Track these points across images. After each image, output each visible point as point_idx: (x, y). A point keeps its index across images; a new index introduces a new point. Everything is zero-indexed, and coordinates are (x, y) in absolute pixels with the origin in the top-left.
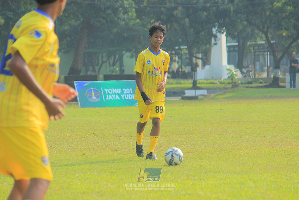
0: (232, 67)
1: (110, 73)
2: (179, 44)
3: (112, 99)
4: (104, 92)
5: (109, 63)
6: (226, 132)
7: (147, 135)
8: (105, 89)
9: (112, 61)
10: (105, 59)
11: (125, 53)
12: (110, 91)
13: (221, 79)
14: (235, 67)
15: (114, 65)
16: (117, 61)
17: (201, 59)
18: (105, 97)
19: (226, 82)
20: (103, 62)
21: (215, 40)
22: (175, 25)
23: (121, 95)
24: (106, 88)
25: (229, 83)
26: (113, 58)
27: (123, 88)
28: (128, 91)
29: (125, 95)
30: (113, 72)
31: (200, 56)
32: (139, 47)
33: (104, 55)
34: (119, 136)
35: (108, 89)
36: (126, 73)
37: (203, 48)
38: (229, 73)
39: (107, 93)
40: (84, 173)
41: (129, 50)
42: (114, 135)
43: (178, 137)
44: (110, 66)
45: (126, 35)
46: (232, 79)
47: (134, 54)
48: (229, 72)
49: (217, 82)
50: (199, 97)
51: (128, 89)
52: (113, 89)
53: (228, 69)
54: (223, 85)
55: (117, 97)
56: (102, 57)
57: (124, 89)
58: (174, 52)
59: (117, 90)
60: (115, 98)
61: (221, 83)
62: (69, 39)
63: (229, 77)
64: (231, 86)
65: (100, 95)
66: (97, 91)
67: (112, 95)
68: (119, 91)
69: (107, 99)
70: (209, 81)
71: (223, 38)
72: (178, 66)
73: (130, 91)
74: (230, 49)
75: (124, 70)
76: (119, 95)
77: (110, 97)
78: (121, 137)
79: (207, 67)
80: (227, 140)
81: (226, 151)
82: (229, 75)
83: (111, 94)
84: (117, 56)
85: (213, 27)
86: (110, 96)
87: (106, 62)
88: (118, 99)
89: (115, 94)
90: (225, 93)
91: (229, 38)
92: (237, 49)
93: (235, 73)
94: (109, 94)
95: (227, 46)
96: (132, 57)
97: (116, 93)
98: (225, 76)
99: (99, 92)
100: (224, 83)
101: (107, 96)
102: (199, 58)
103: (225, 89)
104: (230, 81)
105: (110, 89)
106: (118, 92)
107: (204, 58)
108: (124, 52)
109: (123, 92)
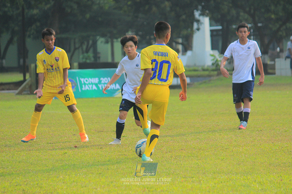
0: (216, 53)
1: (84, 60)
3: (88, 89)
4: (80, 81)
5: (82, 49)
6: (218, 125)
7: (131, 130)
8: (81, 79)
9: (84, 47)
10: (77, 46)
11: (99, 39)
12: (87, 81)
13: (204, 66)
14: (220, 53)
15: (87, 51)
16: (91, 47)
17: (182, 44)
18: (81, 87)
19: (210, 69)
20: (75, 49)
21: (198, 25)
22: (154, 9)
23: (99, 85)
24: (82, 77)
25: (213, 70)
26: (86, 43)
27: (100, 78)
28: (106, 80)
29: (103, 85)
30: (86, 59)
31: (180, 40)
32: (115, 32)
33: (77, 40)
34: (101, 131)
35: (84, 78)
36: (102, 60)
37: (185, 32)
38: (213, 60)
39: (83, 82)
40: (69, 175)
41: (103, 36)
42: (95, 131)
43: (167, 132)
44: (83, 53)
45: (100, 19)
46: (217, 66)
47: (110, 40)
48: (212, 58)
49: (200, 68)
51: (106, 79)
52: (90, 79)
53: (212, 55)
54: (207, 73)
55: (94, 87)
56: (75, 43)
57: (102, 79)
59: (94, 79)
60: (92, 88)
61: (204, 70)
62: (38, 24)
63: (213, 64)
65: (76, 85)
66: (73, 81)
67: (89, 85)
68: (96, 80)
69: (84, 89)
70: (191, 68)
71: (206, 21)
73: (108, 80)
74: (213, 33)
75: (99, 58)
76: (96, 85)
77: (86, 88)
78: (103, 133)
79: (189, 53)
80: (220, 135)
81: (222, 147)
82: (214, 61)
83: (87, 84)
84: (91, 42)
85: (195, 10)
86: (86, 86)
87: (79, 48)
88: (95, 90)
89: (92, 84)
90: (210, 81)
91: (213, 23)
92: (220, 33)
93: (219, 59)
94: (85, 84)
95: (212, 31)
96: (107, 42)
97: (93, 82)
98: (209, 62)
99: (75, 81)
100: (207, 70)
101: (83, 86)
102: (180, 44)
103: (210, 76)
104: (214, 68)
105: (86, 79)
106: (95, 82)
107: (185, 43)
108: (98, 37)
109: (100, 82)
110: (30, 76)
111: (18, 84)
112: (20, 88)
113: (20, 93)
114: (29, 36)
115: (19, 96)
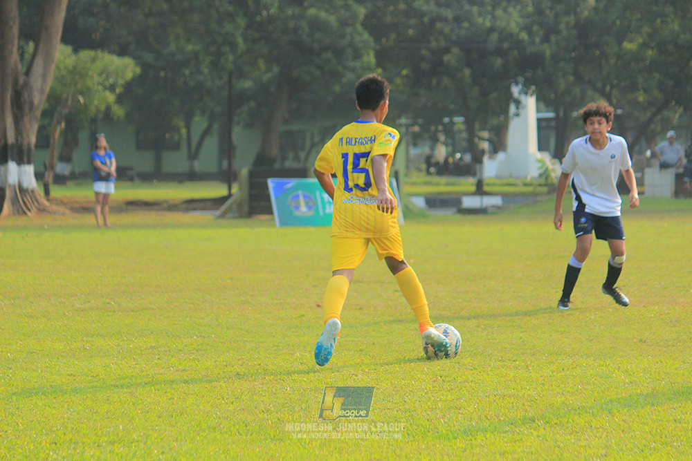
0: (546, 157)
2: (451, 114)
4: (322, 199)
13: (526, 177)
14: (551, 156)
17: (488, 140)
18: (324, 208)
19: (535, 182)
20: (313, 145)
21: (517, 108)
22: (446, 81)
25: (541, 185)
31: (485, 134)
37: (494, 121)
38: (540, 168)
39: (326, 200)
46: (547, 178)
48: (539, 165)
49: (519, 182)
50: (490, 210)
53: (539, 161)
54: (530, 189)
58: (440, 128)
61: (525, 185)
62: (253, 104)
63: (541, 175)
64: (545, 189)
65: (314, 204)
66: (309, 197)
69: (327, 211)
70: (504, 181)
71: (531, 103)
72: (447, 152)
74: (542, 124)
79: (501, 156)
82: (542, 170)
85: (513, 84)
91: (542, 106)
92: (554, 123)
93: (550, 167)
94: (329, 203)
95: (539, 121)
98: (533, 172)
99: (313, 198)
100: (530, 185)
101: (327, 206)
102: (485, 140)
103: (535, 194)
104: (542, 181)
107: (495, 139)
110: (240, 189)
111: (218, 202)
112: (223, 208)
113: (222, 216)
114: (238, 123)
115: (221, 221)
